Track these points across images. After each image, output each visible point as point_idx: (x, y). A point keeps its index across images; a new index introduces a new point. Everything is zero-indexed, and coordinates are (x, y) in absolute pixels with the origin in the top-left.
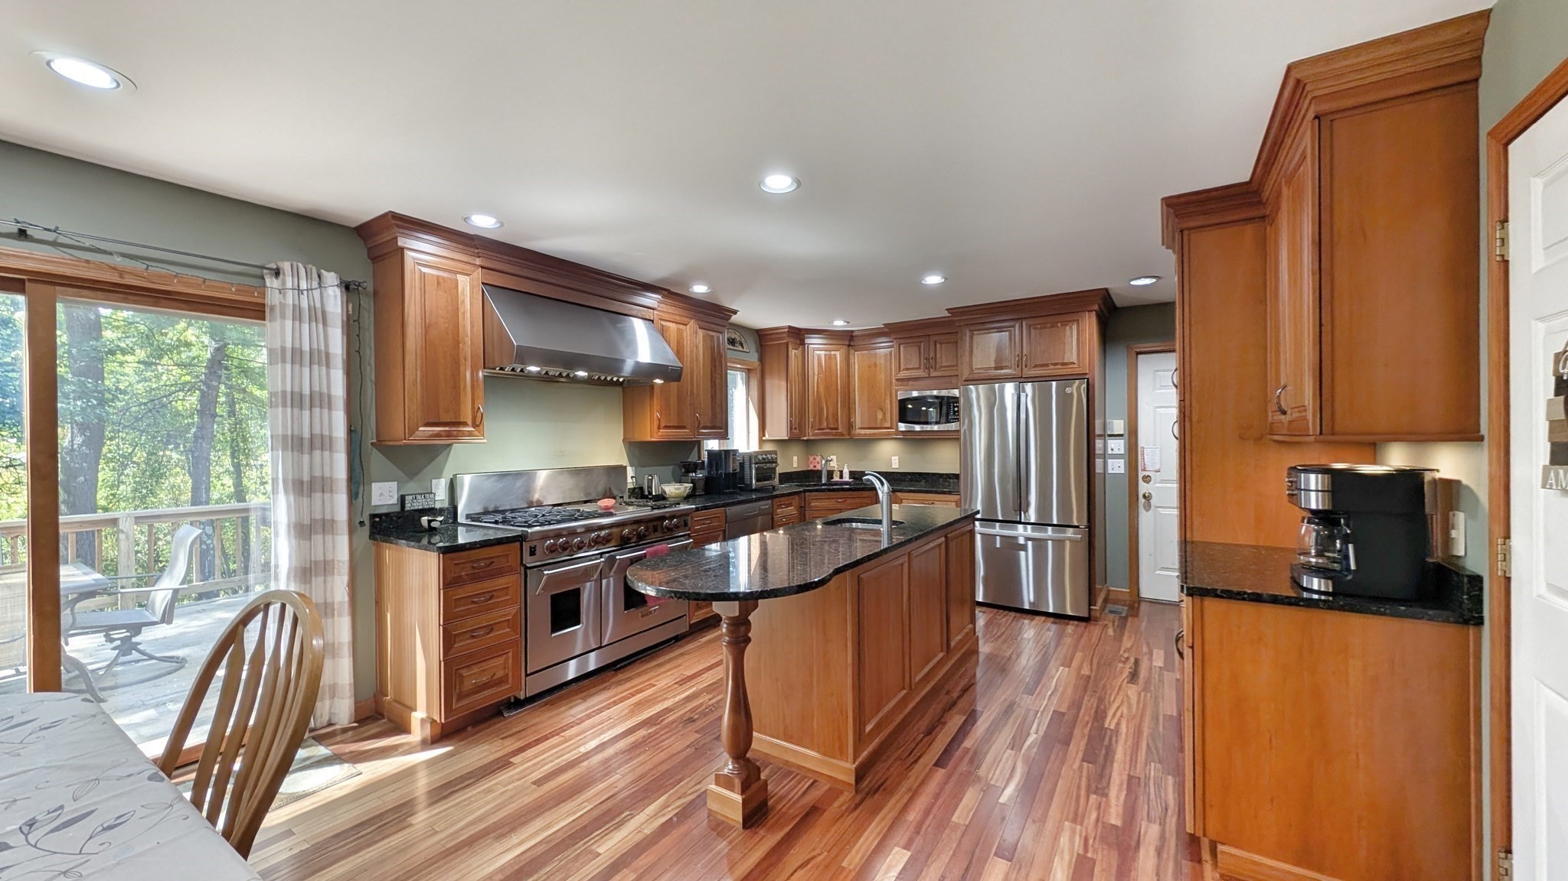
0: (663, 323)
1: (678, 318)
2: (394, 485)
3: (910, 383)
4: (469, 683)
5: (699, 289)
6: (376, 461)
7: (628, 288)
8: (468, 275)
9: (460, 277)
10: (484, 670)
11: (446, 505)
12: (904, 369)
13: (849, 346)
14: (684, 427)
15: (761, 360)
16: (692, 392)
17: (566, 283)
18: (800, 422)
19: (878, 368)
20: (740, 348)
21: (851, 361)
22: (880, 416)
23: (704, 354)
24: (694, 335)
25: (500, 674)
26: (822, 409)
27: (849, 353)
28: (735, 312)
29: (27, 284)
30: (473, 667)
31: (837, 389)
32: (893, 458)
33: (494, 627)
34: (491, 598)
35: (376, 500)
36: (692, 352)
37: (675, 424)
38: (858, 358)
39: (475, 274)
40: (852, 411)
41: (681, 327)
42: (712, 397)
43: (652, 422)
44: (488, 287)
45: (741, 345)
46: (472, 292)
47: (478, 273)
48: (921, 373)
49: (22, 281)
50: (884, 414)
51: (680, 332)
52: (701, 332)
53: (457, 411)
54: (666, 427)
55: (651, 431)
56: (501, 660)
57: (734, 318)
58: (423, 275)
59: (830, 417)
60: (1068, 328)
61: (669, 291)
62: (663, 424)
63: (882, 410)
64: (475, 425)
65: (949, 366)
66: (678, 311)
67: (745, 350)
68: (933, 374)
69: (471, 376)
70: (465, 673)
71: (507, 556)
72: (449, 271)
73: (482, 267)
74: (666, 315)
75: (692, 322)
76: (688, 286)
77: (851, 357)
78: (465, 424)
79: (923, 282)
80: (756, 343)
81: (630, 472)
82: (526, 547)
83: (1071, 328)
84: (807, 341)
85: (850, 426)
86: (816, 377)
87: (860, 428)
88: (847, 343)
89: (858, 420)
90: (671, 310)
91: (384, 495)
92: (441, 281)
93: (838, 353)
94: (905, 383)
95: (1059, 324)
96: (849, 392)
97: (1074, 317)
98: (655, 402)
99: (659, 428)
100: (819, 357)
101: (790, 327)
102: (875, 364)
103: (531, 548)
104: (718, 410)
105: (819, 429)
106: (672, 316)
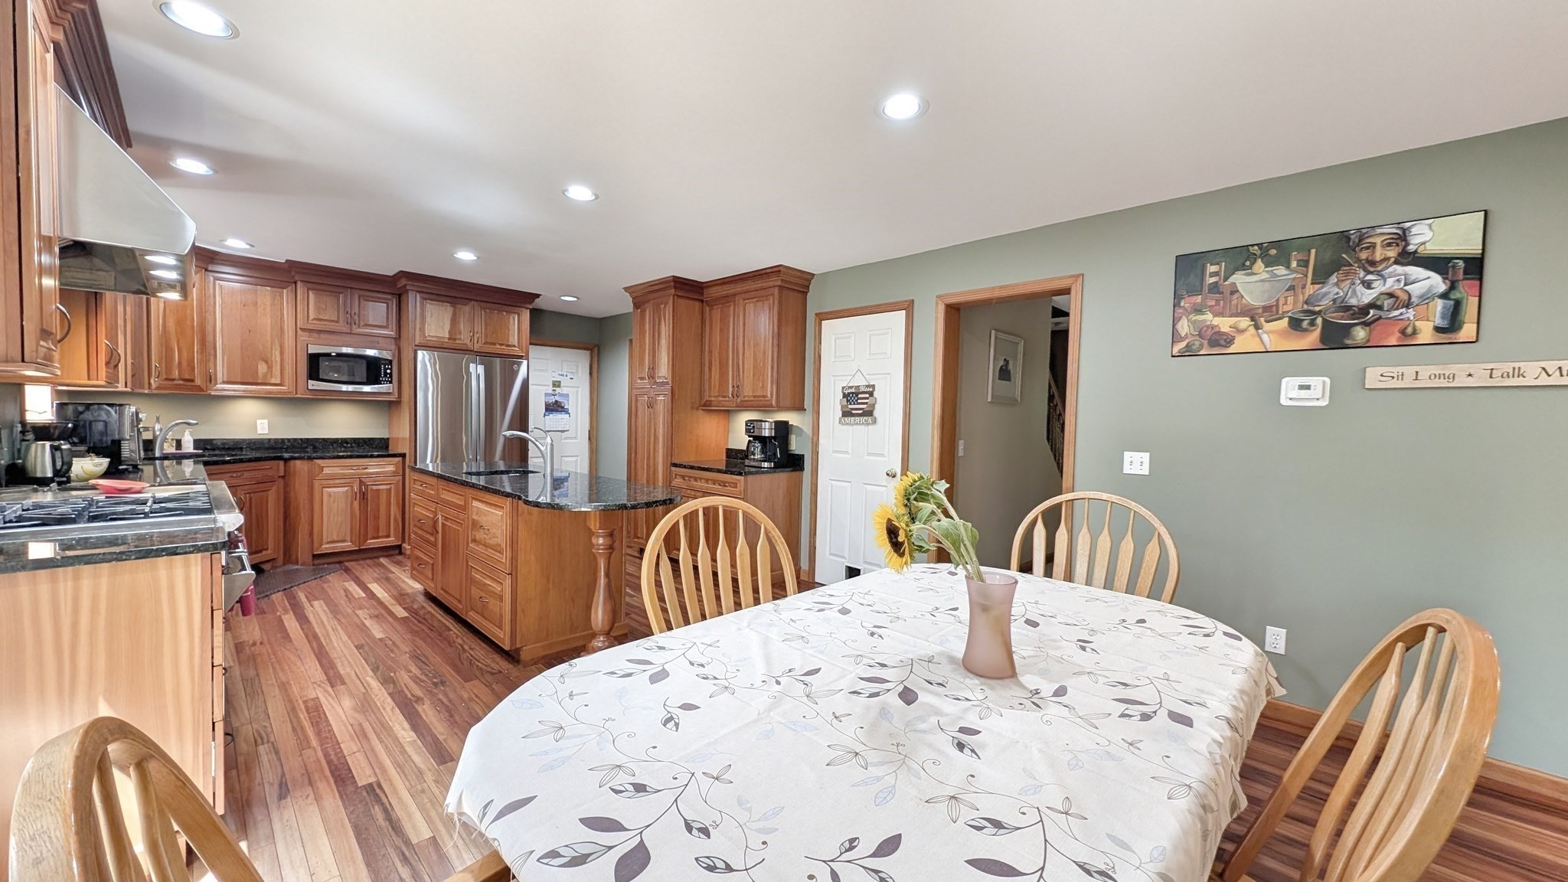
3: (323, 336)
12: (315, 319)
13: (206, 270)
19: (259, 310)
22: (265, 368)
26: (172, 351)
27: (206, 279)
31: (193, 327)
32: (259, 422)
38: (219, 290)
40: (213, 356)
48: (339, 327)
50: (270, 367)
59: (184, 364)
60: (511, 317)
63: (267, 362)
68: (356, 331)
83: (514, 318)
85: (208, 377)
87: (224, 382)
89: (219, 370)
94: (327, 334)
95: (504, 313)
96: (205, 332)
105: (167, 379)
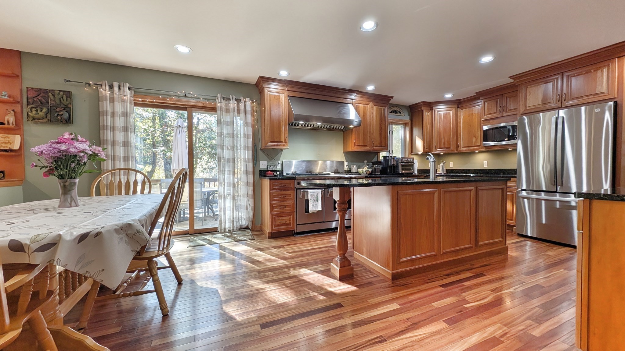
0: (357, 105)
1: (364, 102)
2: (266, 162)
3: (491, 121)
4: (278, 222)
5: (370, 88)
6: (261, 154)
7: (345, 92)
8: (284, 93)
9: (281, 95)
10: (283, 219)
11: (281, 170)
12: (487, 114)
13: (458, 107)
14: (366, 146)
15: (411, 120)
16: (370, 132)
17: (317, 93)
18: (429, 146)
19: (474, 117)
20: (400, 114)
21: (459, 115)
22: (474, 140)
23: (376, 116)
24: (372, 110)
25: (288, 222)
26: (442, 139)
27: (458, 111)
28: (392, 97)
29: (187, 108)
30: (280, 218)
31: (450, 129)
32: (484, 162)
33: (287, 206)
34: (285, 197)
35: (261, 167)
36: (370, 116)
37: (362, 145)
38: (462, 113)
39: (286, 93)
40: (459, 139)
41: (365, 105)
42: (380, 134)
43: (352, 143)
44: (290, 97)
45: (400, 113)
46: (285, 99)
47: (287, 93)
48: (497, 115)
49: (186, 108)
50: (477, 139)
51: (365, 108)
52: (375, 108)
53: (280, 138)
54: (358, 146)
55: (352, 148)
56: (288, 218)
57: (392, 101)
58: (270, 95)
59: (446, 142)
60: (599, 72)
61: (359, 91)
62: (356, 144)
63: (475, 137)
64: (285, 143)
65: (514, 109)
66: (364, 99)
67: (402, 115)
68: (505, 114)
69: (284, 128)
70: (277, 219)
71: (290, 184)
72: (277, 93)
73: (288, 90)
74: (359, 101)
75: (370, 104)
76: (365, 87)
77: (459, 113)
78: (282, 142)
79: (481, 62)
80: (408, 112)
81: (346, 164)
82: (296, 182)
83: (602, 71)
84: (434, 108)
85: (457, 146)
86: (438, 124)
87: (463, 147)
88: (457, 106)
89: (462, 143)
90: (360, 99)
91: (263, 165)
92: (275, 96)
93: (451, 112)
94: (488, 121)
95: (592, 71)
96: (457, 130)
97: (606, 63)
98: (353, 135)
99: (355, 146)
100: (440, 116)
101: (423, 102)
102: (472, 114)
103: (298, 182)
104: (383, 139)
105: (440, 148)
106: (361, 101)
